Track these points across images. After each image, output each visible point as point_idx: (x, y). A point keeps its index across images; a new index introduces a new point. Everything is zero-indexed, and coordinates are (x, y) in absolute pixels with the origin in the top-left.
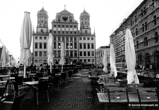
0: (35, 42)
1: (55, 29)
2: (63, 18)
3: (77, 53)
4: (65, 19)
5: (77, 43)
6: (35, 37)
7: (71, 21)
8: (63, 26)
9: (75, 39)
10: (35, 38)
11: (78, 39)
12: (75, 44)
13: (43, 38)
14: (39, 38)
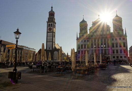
0: (78, 44)
1: (92, 34)
3: (110, 51)
5: (110, 43)
9: (108, 40)
10: (78, 42)
11: (111, 40)
12: (108, 44)
13: (83, 41)
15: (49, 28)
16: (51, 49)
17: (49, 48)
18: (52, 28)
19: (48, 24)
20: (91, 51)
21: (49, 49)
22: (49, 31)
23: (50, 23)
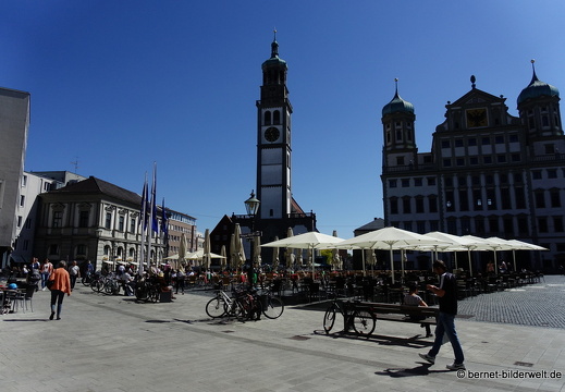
0: (388, 196)
1: (446, 153)
2: (469, 116)
3: (529, 222)
4: (477, 118)
5: (526, 190)
6: (388, 182)
7: (497, 121)
8: (472, 142)
9: (518, 178)
10: (388, 186)
11: (528, 175)
12: (519, 193)
13: (412, 182)
14: (399, 183)
15: (267, 128)
16: (278, 215)
17: (271, 211)
18: (280, 128)
19: (264, 111)
20: (445, 221)
21: (268, 217)
22: (265, 141)
23: (272, 110)
